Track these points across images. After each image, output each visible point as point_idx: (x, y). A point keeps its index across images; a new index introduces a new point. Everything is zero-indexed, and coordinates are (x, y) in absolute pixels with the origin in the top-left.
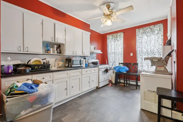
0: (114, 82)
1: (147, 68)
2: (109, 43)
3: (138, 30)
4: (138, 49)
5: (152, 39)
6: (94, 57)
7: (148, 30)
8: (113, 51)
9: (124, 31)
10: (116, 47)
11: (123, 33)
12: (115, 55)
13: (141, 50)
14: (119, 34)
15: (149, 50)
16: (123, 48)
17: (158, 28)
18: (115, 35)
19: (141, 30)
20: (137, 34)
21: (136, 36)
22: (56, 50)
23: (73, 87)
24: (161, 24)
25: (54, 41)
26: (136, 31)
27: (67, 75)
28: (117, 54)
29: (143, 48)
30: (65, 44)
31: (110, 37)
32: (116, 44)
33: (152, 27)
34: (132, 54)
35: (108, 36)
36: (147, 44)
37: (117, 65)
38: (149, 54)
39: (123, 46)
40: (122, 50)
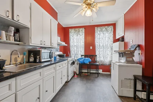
0: (78, 73)
1: (103, 58)
2: (71, 36)
3: (97, 28)
4: (97, 44)
5: (106, 37)
6: (58, 49)
7: (103, 29)
8: (75, 44)
9: (85, 27)
10: (78, 40)
11: (84, 29)
12: (78, 48)
13: (99, 45)
14: (81, 29)
15: (105, 45)
16: (84, 42)
17: (110, 29)
18: (77, 30)
19: (99, 29)
20: (96, 31)
21: (95, 33)
22: (12, 34)
23: (47, 91)
24: (112, 26)
25: (10, 17)
26: (95, 29)
27: (40, 75)
28: (79, 47)
29: (100, 43)
30: (30, 27)
31: (72, 31)
32: (78, 37)
33: (106, 27)
34: (91, 48)
35: (70, 30)
36: (103, 40)
37: (80, 57)
38: (104, 47)
39: (84, 40)
40: (84, 43)
